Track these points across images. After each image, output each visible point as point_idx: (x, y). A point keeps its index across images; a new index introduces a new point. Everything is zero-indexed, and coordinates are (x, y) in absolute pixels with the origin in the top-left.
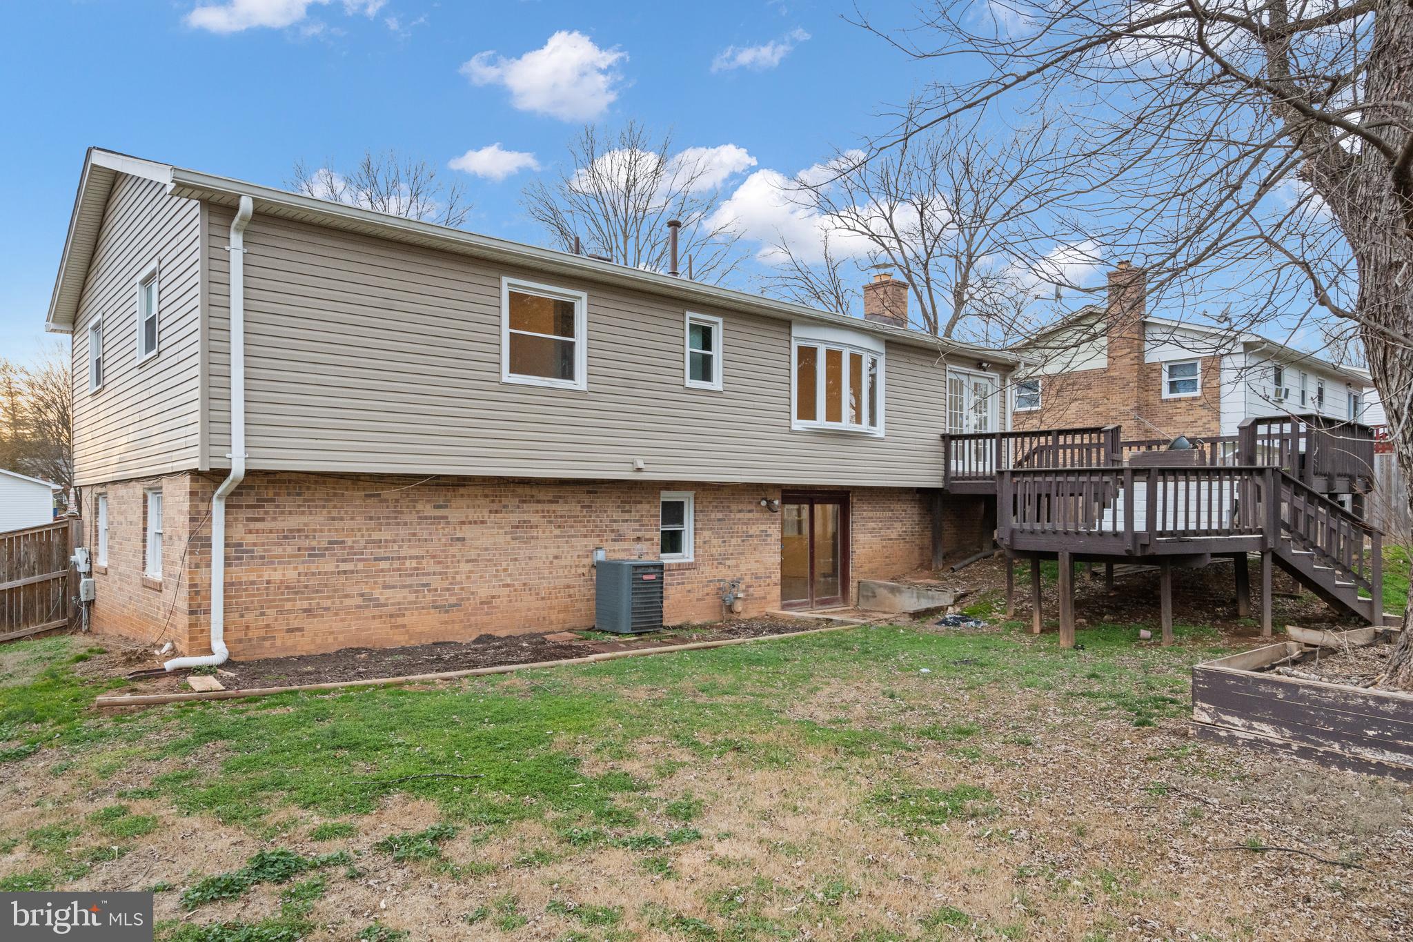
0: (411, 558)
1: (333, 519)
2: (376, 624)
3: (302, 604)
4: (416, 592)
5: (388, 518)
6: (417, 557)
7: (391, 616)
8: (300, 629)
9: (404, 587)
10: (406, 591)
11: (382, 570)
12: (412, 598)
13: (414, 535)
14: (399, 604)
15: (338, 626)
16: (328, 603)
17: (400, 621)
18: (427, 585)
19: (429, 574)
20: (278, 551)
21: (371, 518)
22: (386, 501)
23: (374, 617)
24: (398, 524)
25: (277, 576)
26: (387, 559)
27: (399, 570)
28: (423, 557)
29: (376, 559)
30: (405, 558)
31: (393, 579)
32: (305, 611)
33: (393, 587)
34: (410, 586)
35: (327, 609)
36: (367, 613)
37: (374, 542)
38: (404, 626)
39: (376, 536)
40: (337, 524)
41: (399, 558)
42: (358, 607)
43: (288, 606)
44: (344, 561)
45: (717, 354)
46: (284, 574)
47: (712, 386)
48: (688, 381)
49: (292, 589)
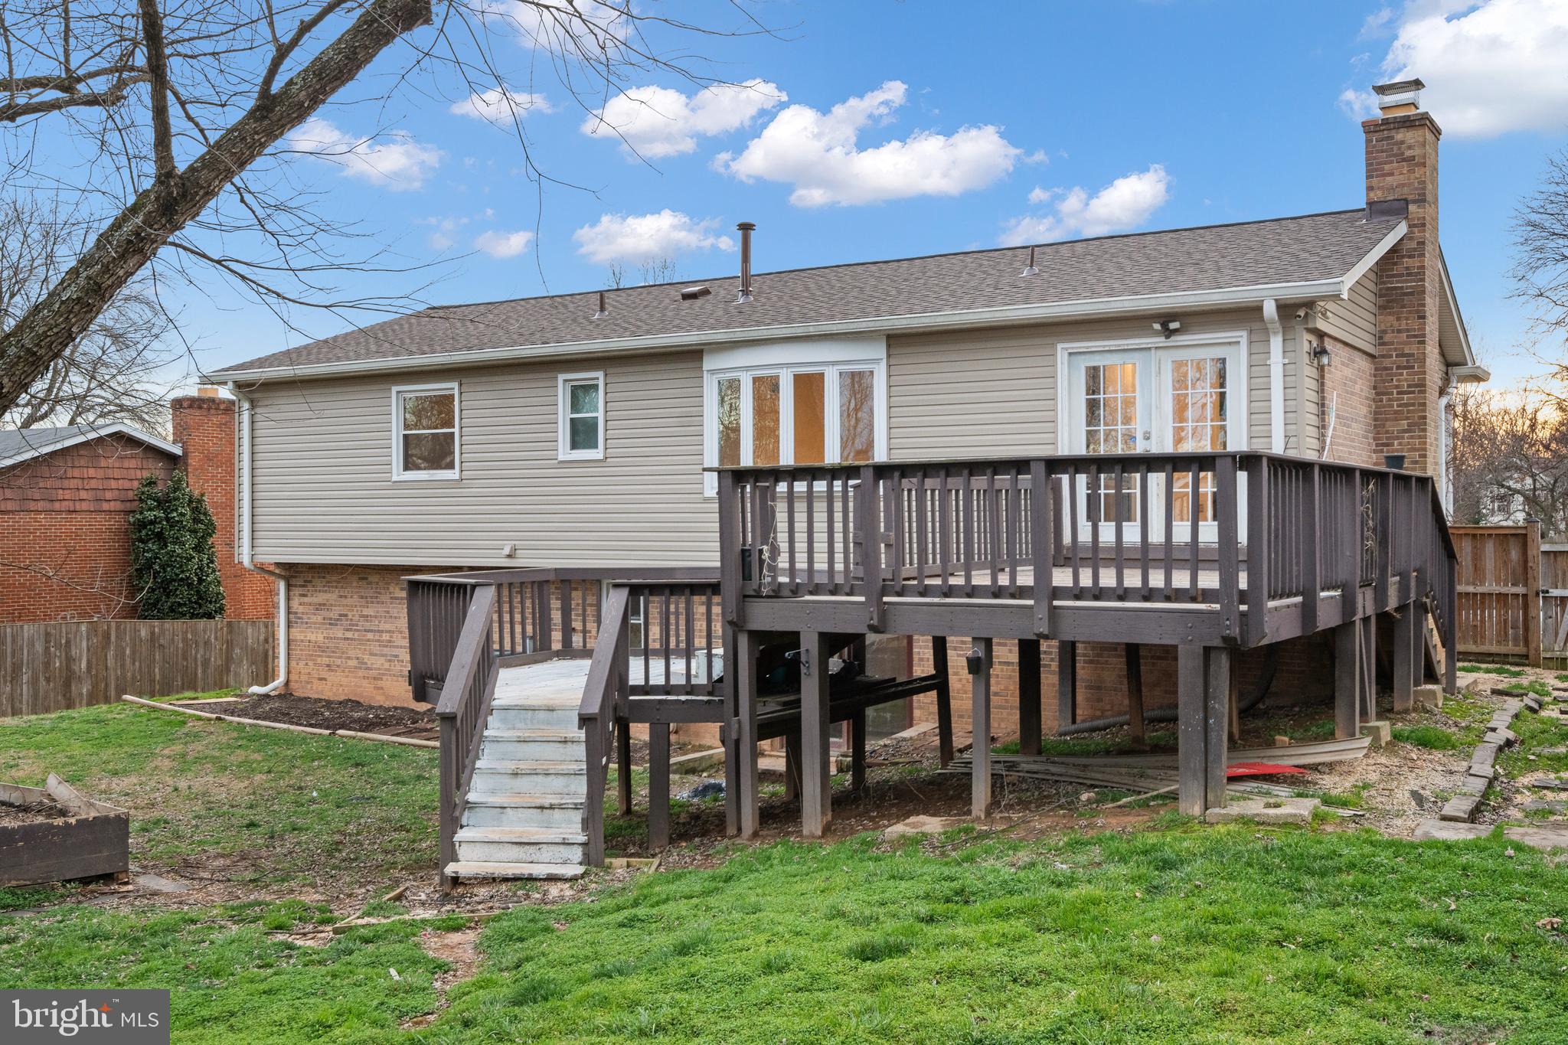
0: (387, 632)
1: (341, 597)
2: (365, 683)
3: (325, 660)
4: (390, 661)
5: (372, 597)
6: (390, 632)
7: (375, 678)
8: (325, 679)
9: (382, 655)
10: (382, 660)
11: (369, 640)
12: (387, 665)
13: (388, 612)
14: (379, 669)
15: (344, 681)
16: (339, 662)
17: (379, 683)
18: (396, 656)
19: (397, 647)
20: (314, 619)
21: (362, 597)
22: (370, 583)
23: (364, 677)
24: (378, 603)
25: (313, 637)
26: (371, 631)
27: (379, 641)
28: (393, 632)
29: (365, 631)
30: (382, 631)
31: (376, 649)
32: (328, 666)
33: (376, 655)
34: (386, 655)
35: (338, 666)
36: (361, 673)
37: (364, 616)
38: (382, 688)
39: (366, 612)
40: (344, 601)
41: (379, 631)
42: (356, 667)
43: (319, 660)
44: (347, 630)
45: (600, 415)
46: (317, 636)
47: (597, 454)
48: (565, 453)
49: (321, 648)
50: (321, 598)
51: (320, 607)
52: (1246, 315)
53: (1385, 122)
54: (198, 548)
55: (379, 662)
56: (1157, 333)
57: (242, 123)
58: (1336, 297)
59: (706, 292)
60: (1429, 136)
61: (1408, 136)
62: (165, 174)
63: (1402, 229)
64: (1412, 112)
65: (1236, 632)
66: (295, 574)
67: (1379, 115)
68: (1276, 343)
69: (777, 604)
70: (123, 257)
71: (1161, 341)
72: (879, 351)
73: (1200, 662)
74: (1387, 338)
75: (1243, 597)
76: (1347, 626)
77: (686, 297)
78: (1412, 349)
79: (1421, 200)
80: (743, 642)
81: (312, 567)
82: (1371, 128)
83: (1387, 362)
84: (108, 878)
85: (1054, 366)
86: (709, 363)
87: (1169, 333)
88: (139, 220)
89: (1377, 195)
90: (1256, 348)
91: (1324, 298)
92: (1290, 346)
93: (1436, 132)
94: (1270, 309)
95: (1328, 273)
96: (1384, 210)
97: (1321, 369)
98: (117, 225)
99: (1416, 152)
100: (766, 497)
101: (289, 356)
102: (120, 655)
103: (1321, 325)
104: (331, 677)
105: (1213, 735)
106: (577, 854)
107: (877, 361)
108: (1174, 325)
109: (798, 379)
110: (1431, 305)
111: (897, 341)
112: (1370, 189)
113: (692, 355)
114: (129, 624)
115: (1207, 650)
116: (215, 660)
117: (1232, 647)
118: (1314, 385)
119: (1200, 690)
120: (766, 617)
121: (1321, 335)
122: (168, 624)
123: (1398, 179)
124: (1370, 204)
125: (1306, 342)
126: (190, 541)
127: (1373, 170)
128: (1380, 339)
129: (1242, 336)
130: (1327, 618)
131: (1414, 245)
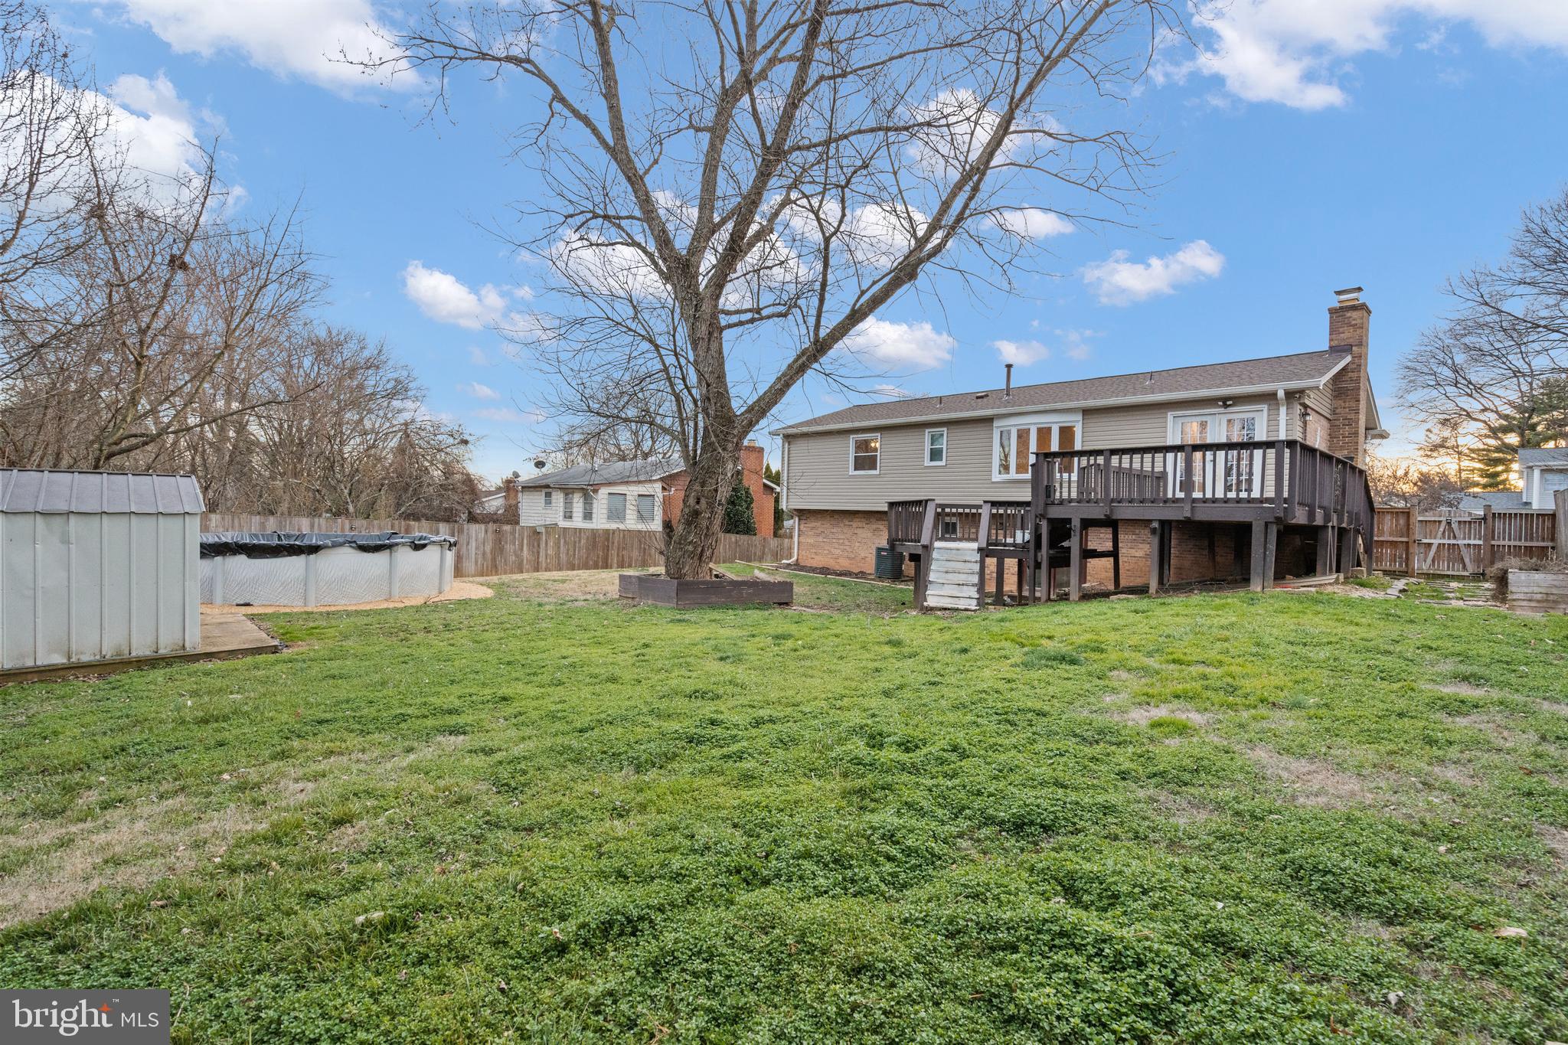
0: (842, 539)
4: (843, 551)
5: (835, 524)
9: (839, 549)
10: (839, 551)
11: (833, 542)
12: (841, 553)
13: (843, 531)
14: (838, 555)
15: (822, 559)
16: (820, 551)
18: (845, 549)
20: (810, 533)
22: (835, 519)
23: (831, 558)
25: (809, 541)
26: (835, 539)
27: (838, 543)
29: (832, 539)
30: (840, 538)
31: (837, 546)
33: (837, 548)
34: (841, 549)
35: (820, 553)
36: (829, 557)
38: (838, 562)
39: (832, 531)
41: (838, 538)
42: (827, 554)
43: (812, 550)
44: (824, 538)
45: (944, 447)
46: (811, 541)
47: (943, 463)
48: (927, 463)
49: (813, 546)
50: (813, 524)
51: (813, 528)
52: (1269, 397)
53: (1341, 308)
54: (747, 508)
55: (837, 552)
56: (1220, 406)
57: (844, 320)
58: (1317, 388)
59: (987, 396)
60: (1365, 314)
61: (1355, 314)
62: (817, 341)
63: (1349, 359)
64: (1356, 303)
65: (1282, 515)
66: (803, 514)
67: (1338, 305)
68: (1283, 410)
69: (1061, 507)
70: (797, 373)
71: (1222, 410)
72: (1079, 417)
73: (1263, 528)
74: (1337, 411)
75: (1285, 501)
76: (1325, 527)
77: (978, 398)
78: (1352, 416)
79: (1360, 344)
80: (1044, 524)
81: (809, 511)
82: (1332, 311)
83: (1337, 423)
84: (787, 604)
85: (1166, 422)
86: (996, 424)
87: (1226, 406)
88: (804, 358)
89: (1333, 344)
90: (1271, 412)
91: (1308, 389)
92: (1290, 411)
93: (1369, 312)
94: (1281, 394)
95: (1313, 377)
96: (1337, 350)
97: (1305, 423)
98: (796, 361)
99: (1359, 321)
100: (1051, 465)
101: (808, 423)
102: (725, 549)
103: (1307, 402)
104: (817, 558)
105: (1268, 560)
106: (975, 602)
107: (1078, 421)
108: (1228, 403)
109: (1040, 430)
110: (1363, 396)
111: (1087, 412)
112: (1331, 340)
113: (988, 420)
114: (728, 535)
115: (1267, 524)
116: (758, 553)
117: (1278, 520)
118: (1301, 430)
119: (1263, 540)
120: (1055, 513)
121: (1306, 406)
122: (742, 537)
123: (1347, 335)
124: (1331, 347)
125: (1298, 409)
126: (745, 505)
127: (1333, 331)
128: (1334, 412)
129: (1265, 407)
130: (1319, 521)
131: (1354, 366)
